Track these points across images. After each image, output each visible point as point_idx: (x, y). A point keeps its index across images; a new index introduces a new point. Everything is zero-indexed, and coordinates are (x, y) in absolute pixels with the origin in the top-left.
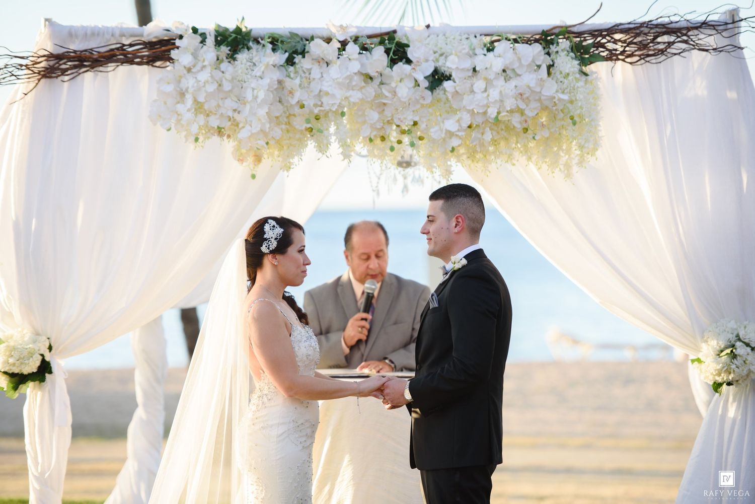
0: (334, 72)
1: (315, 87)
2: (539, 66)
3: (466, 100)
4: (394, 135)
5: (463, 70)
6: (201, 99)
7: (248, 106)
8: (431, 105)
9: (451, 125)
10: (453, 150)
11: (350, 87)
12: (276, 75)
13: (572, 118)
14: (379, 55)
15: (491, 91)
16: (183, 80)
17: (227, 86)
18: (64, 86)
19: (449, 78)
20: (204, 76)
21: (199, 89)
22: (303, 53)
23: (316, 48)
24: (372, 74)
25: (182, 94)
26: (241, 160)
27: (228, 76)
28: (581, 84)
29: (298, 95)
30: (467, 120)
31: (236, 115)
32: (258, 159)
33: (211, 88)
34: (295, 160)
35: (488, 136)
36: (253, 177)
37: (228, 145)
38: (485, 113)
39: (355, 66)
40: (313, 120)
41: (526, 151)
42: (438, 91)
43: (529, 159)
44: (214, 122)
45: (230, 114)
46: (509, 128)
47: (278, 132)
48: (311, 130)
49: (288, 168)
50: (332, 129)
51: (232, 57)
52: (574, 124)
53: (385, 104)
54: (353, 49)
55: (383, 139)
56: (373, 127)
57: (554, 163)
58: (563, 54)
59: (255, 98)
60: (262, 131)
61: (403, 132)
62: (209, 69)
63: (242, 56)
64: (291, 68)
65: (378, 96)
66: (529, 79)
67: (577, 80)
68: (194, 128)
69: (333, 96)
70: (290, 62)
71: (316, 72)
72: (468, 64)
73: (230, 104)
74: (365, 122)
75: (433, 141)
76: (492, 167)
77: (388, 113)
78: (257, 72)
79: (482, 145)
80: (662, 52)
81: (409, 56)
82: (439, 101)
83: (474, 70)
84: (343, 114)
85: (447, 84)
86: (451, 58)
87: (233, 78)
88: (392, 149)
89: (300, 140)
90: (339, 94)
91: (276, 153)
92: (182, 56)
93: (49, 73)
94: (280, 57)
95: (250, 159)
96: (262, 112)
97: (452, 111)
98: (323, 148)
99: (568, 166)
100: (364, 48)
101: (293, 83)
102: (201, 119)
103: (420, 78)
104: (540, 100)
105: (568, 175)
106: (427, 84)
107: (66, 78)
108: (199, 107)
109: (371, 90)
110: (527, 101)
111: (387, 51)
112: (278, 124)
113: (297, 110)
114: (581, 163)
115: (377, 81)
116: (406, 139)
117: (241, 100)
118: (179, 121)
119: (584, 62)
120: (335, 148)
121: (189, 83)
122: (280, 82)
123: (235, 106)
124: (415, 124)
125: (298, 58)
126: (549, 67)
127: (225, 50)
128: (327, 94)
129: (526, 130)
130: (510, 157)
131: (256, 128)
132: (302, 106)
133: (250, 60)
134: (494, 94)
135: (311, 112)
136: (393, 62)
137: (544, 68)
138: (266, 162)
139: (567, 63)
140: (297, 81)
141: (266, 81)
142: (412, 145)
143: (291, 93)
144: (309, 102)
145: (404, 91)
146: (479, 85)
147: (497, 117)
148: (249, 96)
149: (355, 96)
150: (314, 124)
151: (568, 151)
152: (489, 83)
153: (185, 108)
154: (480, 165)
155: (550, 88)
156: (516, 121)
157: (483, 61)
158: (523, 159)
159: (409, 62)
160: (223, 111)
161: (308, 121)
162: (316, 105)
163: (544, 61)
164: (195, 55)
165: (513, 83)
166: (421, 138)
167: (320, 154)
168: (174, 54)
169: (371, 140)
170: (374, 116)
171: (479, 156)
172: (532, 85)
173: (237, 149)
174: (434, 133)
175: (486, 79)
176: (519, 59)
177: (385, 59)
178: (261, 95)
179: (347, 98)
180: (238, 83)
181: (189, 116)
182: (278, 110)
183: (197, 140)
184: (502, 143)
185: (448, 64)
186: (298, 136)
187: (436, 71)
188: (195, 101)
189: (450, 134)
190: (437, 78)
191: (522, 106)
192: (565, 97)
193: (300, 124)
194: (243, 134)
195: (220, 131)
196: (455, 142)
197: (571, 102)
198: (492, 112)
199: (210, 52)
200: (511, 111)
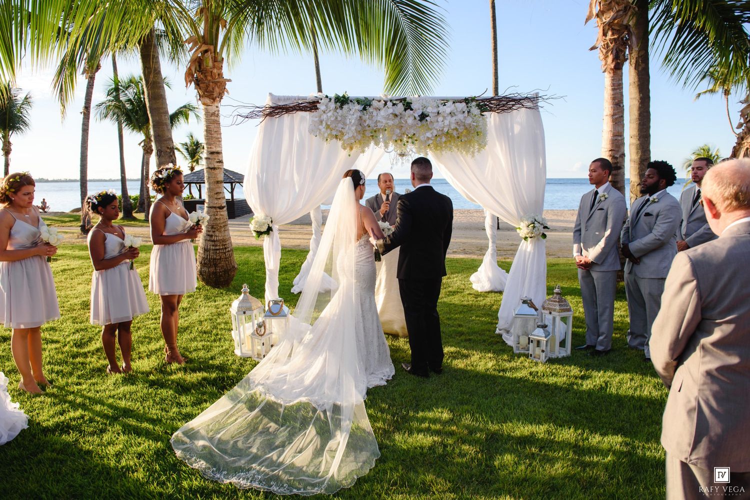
0: (382, 113)
1: (375, 119)
2: (464, 112)
3: (435, 124)
4: (405, 139)
5: (433, 113)
6: (329, 123)
7: (347, 127)
8: (419, 127)
9: (429, 135)
10: (429, 145)
11: (388, 119)
12: (359, 114)
13: (477, 132)
14: (400, 107)
15: (445, 121)
16: (322, 116)
17: (339, 119)
18: (276, 120)
19: (428, 116)
20: (330, 114)
21: (328, 119)
22: (370, 105)
23: (375, 103)
24: (398, 114)
25: (321, 122)
26: (345, 149)
27: (340, 114)
28: (481, 119)
29: (367, 122)
30: (435, 133)
31: (343, 130)
32: (351, 149)
33: (333, 119)
34: (366, 149)
35: (444, 139)
36: (349, 155)
37: (340, 143)
38: (442, 130)
39: (391, 111)
40: (374, 133)
41: (457, 146)
42: (424, 121)
43: (458, 149)
44: (334, 133)
45: (340, 129)
46: (452, 136)
47: (359, 137)
48: (372, 136)
49: (363, 152)
50: (381, 136)
51: (341, 107)
52: (478, 135)
53: (402, 126)
54: (390, 104)
55: (401, 141)
56: (397, 136)
57: (467, 152)
58: (473, 107)
59: (350, 123)
60: (353, 136)
61: (409, 138)
62: (332, 111)
63: (345, 107)
64: (365, 112)
65: (400, 123)
66: (460, 117)
67: (480, 118)
68: (326, 135)
69: (382, 122)
70: (365, 109)
71: (375, 113)
72: (436, 110)
73: (340, 125)
74: (394, 134)
75: (421, 141)
76: (444, 153)
77: (403, 130)
78: (351, 112)
79: (441, 143)
80: (510, 108)
81: (412, 107)
82: (424, 125)
83: (438, 113)
84: (385, 130)
85: (427, 118)
86: (429, 108)
87: (342, 116)
88: (404, 145)
89: (368, 140)
90: (384, 121)
91: (359, 146)
92: (321, 107)
93: (270, 114)
94: (360, 107)
95: (348, 148)
96: (353, 128)
97: (429, 129)
98: (377, 144)
99: (473, 153)
100: (394, 105)
101: (366, 117)
102: (329, 131)
103: (417, 116)
104: (464, 126)
105: (473, 156)
106: (419, 118)
107: (278, 116)
108: (328, 127)
109: (397, 120)
110: (459, 125)
111: (404, 105)
112: (360, 134)
113: (367, 128)
114: (479, 151)
115: (399, 117)
116: (410, 140)
117: (345, 124)
118: (320, 133)
119: (482, 111)
120: (382, 144)
121: (324, 117)
122: (360, 117)
123: (342, 126)
124: (414, 134)
125: (368, 108)
126: (468, 112)
127: (339, 104)
128: (379, 121)
129: (458, 137)
130: (451, 148)
131: (351, 135)
132: (369, 126)
133: (349, 108)
134: (447, 122)
135: (373, 129)
136: (405, 110)
137: (466, 112)
138: (354, 150)
139: (475, 111)
140: (368, 117)
141: (355, 116)
142: (413, 143)
143: (365, 121)
144: (372, 125)
145: (410, 121)
146: (440, 119)
147: (447, 132)
148: (348, 122)
149: (391, 123)
150: (374, 134)
151: (474, 147)
152: (444, 118)
153: (322, 128)
154: (439, 152)
155: (469, 120)
156: (455, 133)
157: (442, 109)
158: (456, 150)
159: (412, 110)
160: (337, 128)
161: (371, 133)
162: (375, 126)
163: (465, 109)
164: (326, 106)
165: (454, 118)
166: (416, 140)
167: (376, 147)
168: (318, 105)
169: (396, 141)
170: (398, 131)
171: (439, 148)
172: (462, 119)
173: (343, 144)
174: (422, 138)
175: (443, 116)
176: (456, 109)
177: (403, 108)
178: (353, 121)
179: (387, 123)
180: (344, 117)
181: (324, 130)
182: (359, 128)
183: (327, 140)
184: (448, 144)
185: (428, 110)
186: (367, 139)
187: (423, 113)
188: (326, 124)
189: (428, 138)
190: (423, 116)
191: (458, 128)
192: (475, 124)
193: (368, 134)
194: (346, 137)
195: (336, 137)
196: (430, 142)
197: (477, 126)
198: (446, 130)
199: (332, 105)
200: (453, 130)
